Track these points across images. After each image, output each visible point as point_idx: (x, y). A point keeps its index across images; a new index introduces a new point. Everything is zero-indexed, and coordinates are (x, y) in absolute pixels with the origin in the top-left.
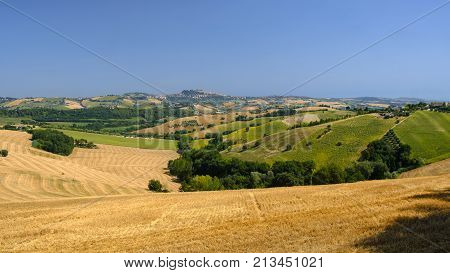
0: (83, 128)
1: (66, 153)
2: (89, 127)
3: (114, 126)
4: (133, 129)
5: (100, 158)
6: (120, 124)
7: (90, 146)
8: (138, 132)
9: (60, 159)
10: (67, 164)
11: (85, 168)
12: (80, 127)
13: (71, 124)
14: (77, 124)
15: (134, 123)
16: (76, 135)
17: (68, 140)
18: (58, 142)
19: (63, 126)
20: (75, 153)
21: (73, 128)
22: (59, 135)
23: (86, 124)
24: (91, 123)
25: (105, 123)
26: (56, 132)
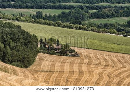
0: (54, 18)
1: (25, 62)
2: (64, 17)
3: (108, 17)
5: (81, 73)
6: (117, 13)
7: (64, 51)
9: (15, 73)
12: (49, 18)
13: (33, 12)
17: (29, 40)
18: (13, 44)
19: (22, 15)
20: (40, 64)
21: (37, 19)
22: (15, 30)
23: (58, 12)
24: (67, 11)
25: (91, 11)
26: (10, 26)
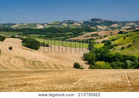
0: (44, 37)
1: (36, 49)
2: (47, 37)
3: (59, 37)
4: (67, 38)
5: (52, 51)
6: (61, 36)
7: (47, 46)
8: (69, 39)
9: (34, 52)
10: (37, 54)
11: (45, 56)
12: (43, 37)
13: (39, 35)
14: (42, 35)
15: (67, 35)
16: (41, 41)
17: (38, 43)
18: (33, 44)
19: (36, 36)
20: (41, 49)
21: (40, 37)
22: (34, 40)
23: (46, 35)
24: (48, 35)
25: (54, 35)
26: (33, 39)
